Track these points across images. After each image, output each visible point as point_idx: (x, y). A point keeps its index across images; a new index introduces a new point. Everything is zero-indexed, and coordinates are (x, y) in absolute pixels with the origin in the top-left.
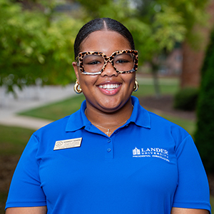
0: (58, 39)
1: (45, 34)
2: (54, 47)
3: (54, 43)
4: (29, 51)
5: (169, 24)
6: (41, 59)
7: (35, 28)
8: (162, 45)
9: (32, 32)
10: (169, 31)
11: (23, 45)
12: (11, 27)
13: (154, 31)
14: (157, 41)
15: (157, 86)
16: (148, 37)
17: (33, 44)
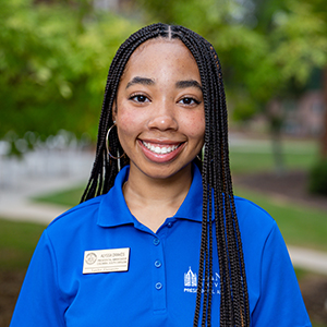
0: (96, 55)
1: (74, 46)
2: (88, 70)
3: (90, 62)
4: (44, 74)
5: (302, 35)
6: (66, 91)
7: (56, 36)
8: (287, 72)
9: (50, 42)
10: (301, 46)
11: (34, 64)
12: (13, 32)
13: (273, 47)
14: (279, 65)
15: (278, 156)
16: (262, 58)
17: (53, 62)
